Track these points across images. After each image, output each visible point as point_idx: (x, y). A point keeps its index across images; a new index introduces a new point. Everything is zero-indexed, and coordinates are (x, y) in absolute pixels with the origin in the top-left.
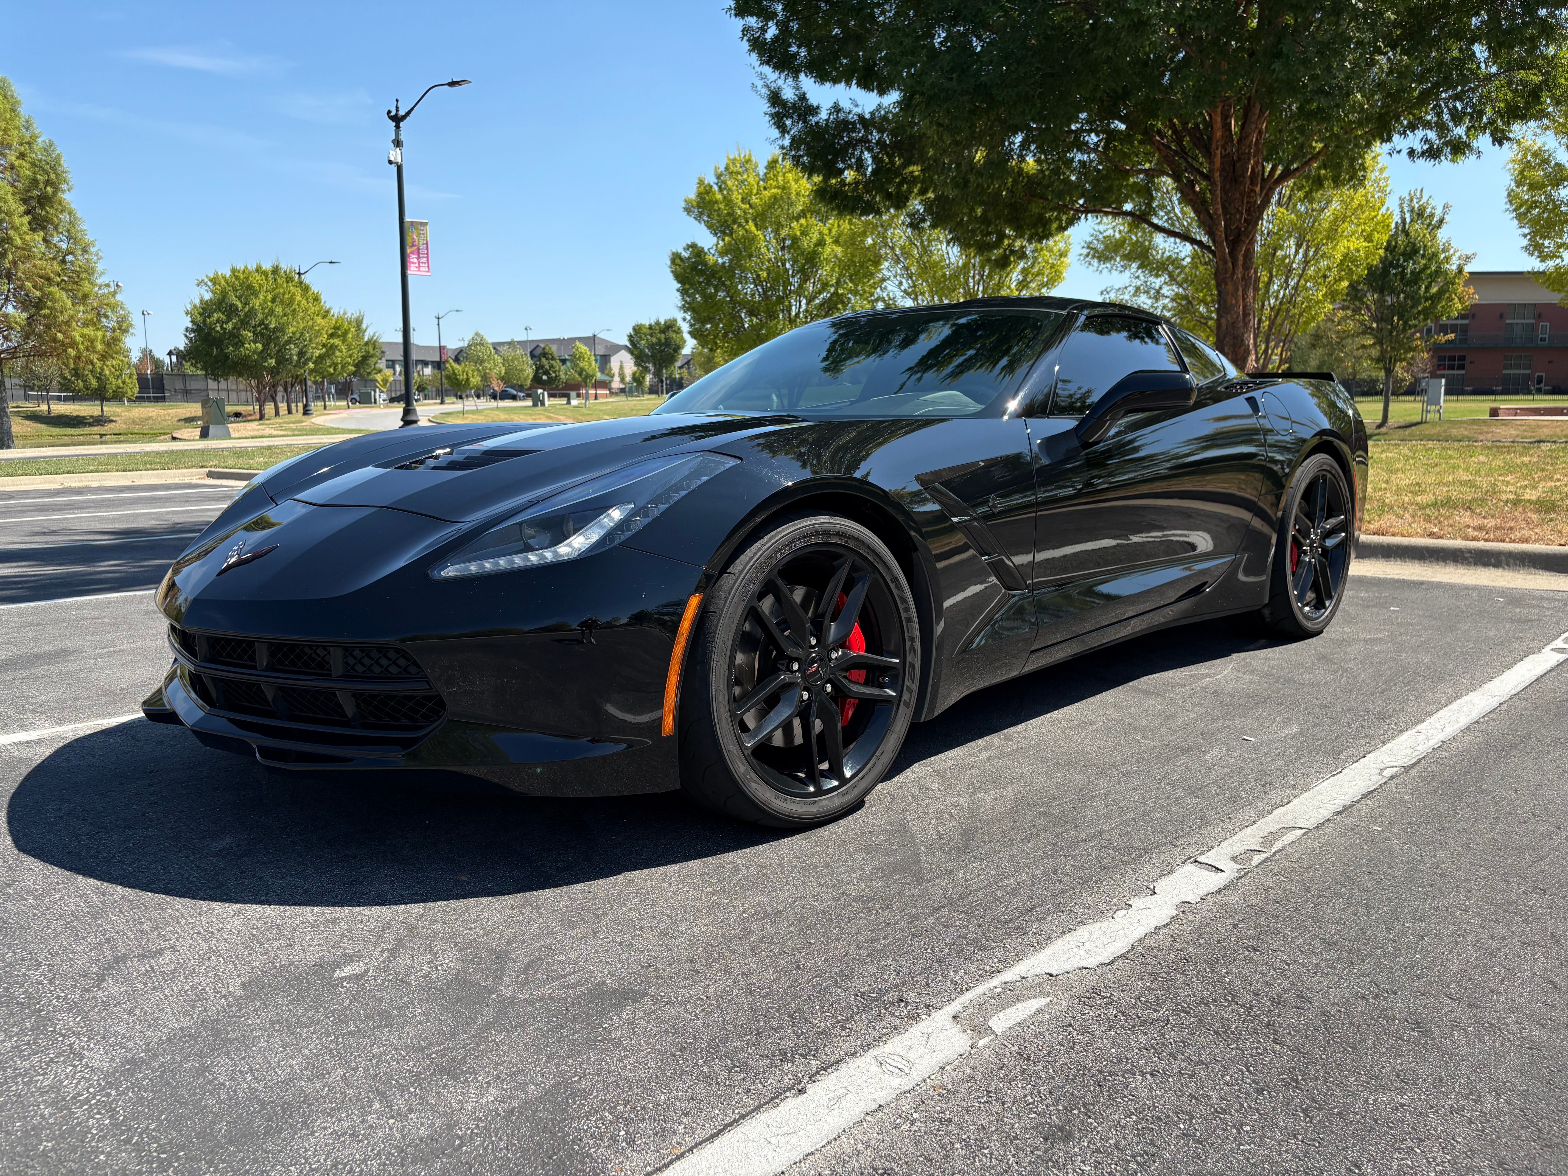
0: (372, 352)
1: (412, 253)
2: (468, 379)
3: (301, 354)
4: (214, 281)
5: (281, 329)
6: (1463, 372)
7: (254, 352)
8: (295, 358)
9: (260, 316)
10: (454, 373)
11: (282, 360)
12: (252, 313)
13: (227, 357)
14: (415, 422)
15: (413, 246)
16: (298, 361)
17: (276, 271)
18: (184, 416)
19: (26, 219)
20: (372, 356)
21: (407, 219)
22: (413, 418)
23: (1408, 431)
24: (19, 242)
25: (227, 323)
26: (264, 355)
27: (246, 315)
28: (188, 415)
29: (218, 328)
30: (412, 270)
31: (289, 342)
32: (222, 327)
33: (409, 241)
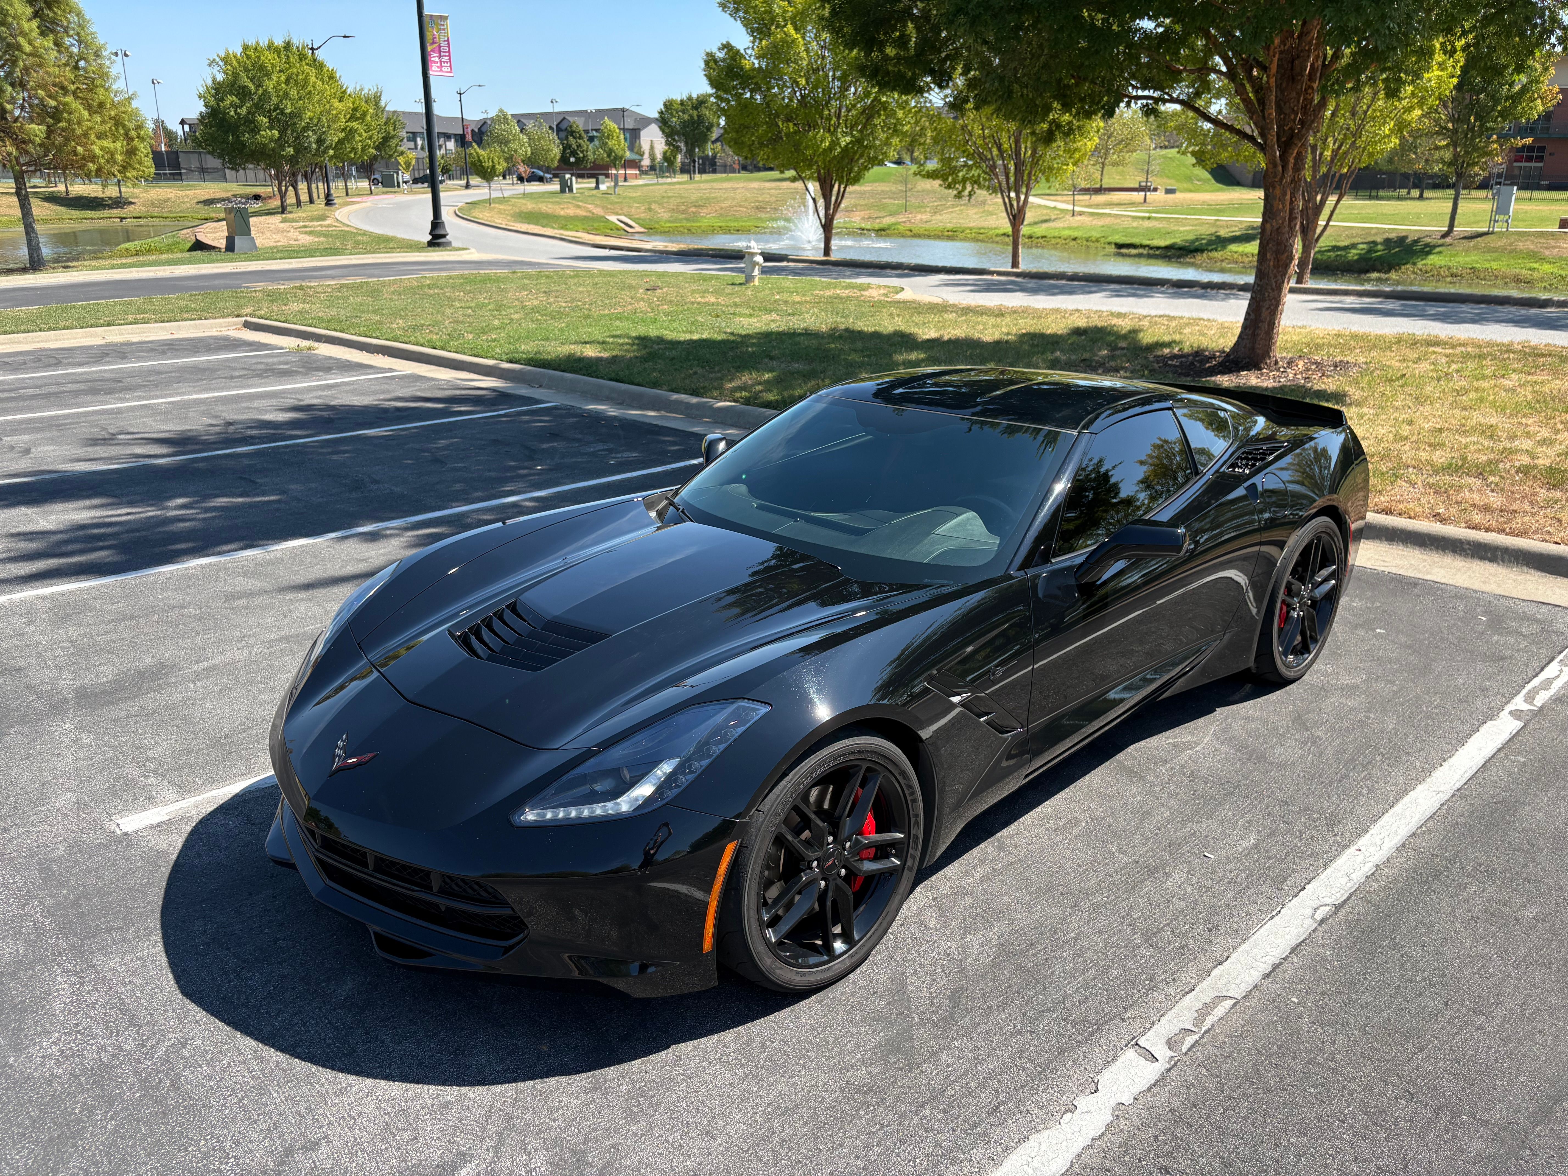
0: (392, 133)
1: (433, 51)
2: (493, 166)
3: (320, 141)
4: (226, 60)
5: (297, 115)
6: (1541, 164)
7: (271, 140)
8: (314, 146)
9: (275, 100)
10: (480, 161)
11: (300, 149)
12: (266, 96)
13: (243, 145)
14: (444, 236)
15: (434, 43)
16: (317, 150)
17: (288, 46)
18: (203, 198)
19: (35, 24)
20: (393, 137)
21: (426, 12)
22: (442, 232)
23: (1472, 243)
24: (28, 48)
25: (241, 107)
26: (281, 142)
27: (260, 99)
28: (207, 197)
29: (232, 113)
30: (433, 71)
31: (306, 128)
32: (235, 111)
33: (429, 37)
